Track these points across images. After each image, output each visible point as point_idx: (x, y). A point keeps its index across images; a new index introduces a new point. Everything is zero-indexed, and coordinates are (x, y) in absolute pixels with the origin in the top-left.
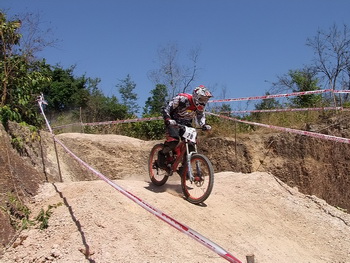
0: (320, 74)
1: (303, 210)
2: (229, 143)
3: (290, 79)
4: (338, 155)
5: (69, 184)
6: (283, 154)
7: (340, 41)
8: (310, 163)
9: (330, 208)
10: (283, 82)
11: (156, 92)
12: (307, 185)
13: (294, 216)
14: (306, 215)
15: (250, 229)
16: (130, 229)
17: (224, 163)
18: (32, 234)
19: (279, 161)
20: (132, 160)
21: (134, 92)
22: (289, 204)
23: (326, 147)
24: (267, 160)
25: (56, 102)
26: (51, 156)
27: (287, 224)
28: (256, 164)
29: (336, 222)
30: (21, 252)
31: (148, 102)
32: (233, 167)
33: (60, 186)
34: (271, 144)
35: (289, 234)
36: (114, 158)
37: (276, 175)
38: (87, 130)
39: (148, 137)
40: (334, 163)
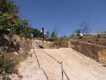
0: (81, 30)
1: (76, 55)
2: (64, 43)
3: (76, 31)
4: (83, 45)
5: (36, 49)
6: (74, 45)
7: (85, 25)
8: (79, 46)
9: (81, 54)
10: (75, 32)
11: (53, 33)
12: (78, 50)
13: (75, 56)
14: (77, 55)
15: (67, 58)
16: (46, 57)
17: (63, 46)
18: (29, 58)
19: (73, 46)
20: (47, 45)
21: (49, 33)
22: (74, 54)
23: (82, 44)
24: (71, 46)
25: (35, 35)
26: (33, 44)
27: (73, 57)
28: (69, 46)
29: (82, 57)
30: (27, 61)
31: (51, 35)
32: (65, 47)
33: (34, 50)
34: (72, 43)
35: (73, 59)
36: (44, 45)
37: (72, 48)
38: (40, 40)
39: (50, 41)
40: (83, 46)
